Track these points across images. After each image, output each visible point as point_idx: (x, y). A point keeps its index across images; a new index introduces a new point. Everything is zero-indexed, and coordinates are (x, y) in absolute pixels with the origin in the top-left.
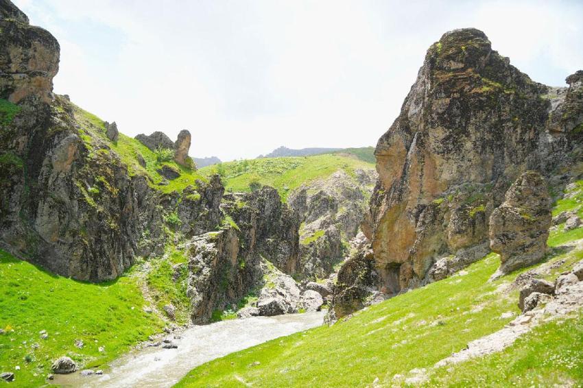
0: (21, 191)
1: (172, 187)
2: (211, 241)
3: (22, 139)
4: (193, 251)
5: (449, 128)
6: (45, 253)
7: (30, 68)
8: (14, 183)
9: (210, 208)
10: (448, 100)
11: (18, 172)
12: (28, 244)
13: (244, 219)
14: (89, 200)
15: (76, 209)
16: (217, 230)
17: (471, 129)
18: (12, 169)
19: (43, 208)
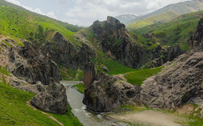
0: (122, 54)
1: (150, 48)
2: (156, 61)
3: (122, 45)
4: (153, 63)
5: (197, 40)
6: (127, 64)
7: (121, 32)
8: (121, 53)
9: (157, 53)
10: (199, 34)
11: (122, 51)
12: (124, 63)
13: (166, 55)
14: (133, 55)
15: (131, 57)
16: (158, 58)
17: (202, 41)
18: (121, 51)
19: (126, 57)
